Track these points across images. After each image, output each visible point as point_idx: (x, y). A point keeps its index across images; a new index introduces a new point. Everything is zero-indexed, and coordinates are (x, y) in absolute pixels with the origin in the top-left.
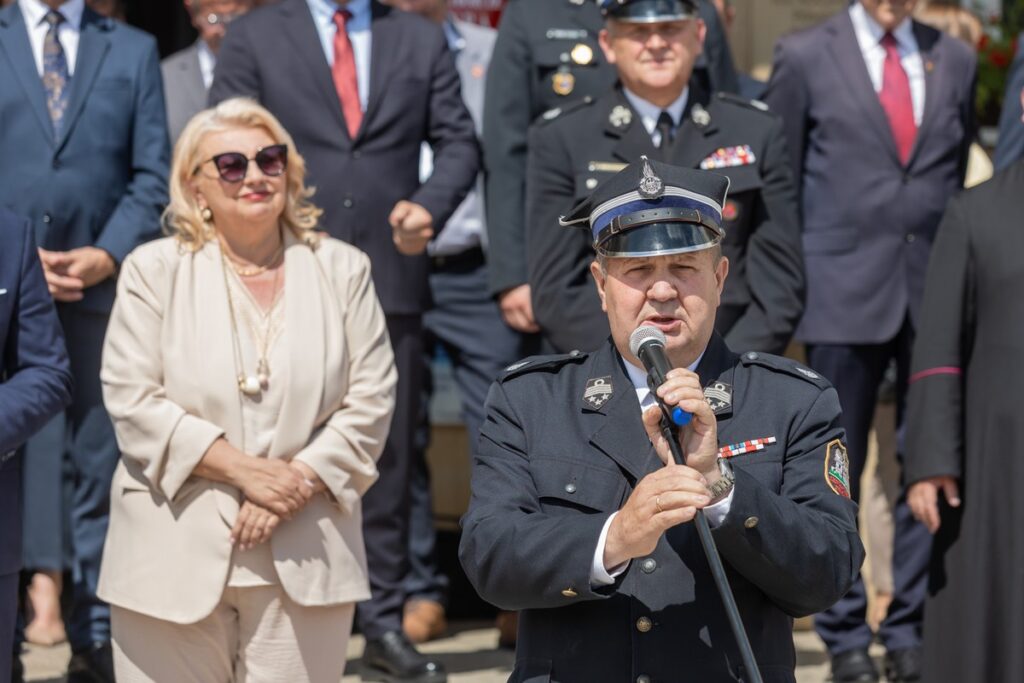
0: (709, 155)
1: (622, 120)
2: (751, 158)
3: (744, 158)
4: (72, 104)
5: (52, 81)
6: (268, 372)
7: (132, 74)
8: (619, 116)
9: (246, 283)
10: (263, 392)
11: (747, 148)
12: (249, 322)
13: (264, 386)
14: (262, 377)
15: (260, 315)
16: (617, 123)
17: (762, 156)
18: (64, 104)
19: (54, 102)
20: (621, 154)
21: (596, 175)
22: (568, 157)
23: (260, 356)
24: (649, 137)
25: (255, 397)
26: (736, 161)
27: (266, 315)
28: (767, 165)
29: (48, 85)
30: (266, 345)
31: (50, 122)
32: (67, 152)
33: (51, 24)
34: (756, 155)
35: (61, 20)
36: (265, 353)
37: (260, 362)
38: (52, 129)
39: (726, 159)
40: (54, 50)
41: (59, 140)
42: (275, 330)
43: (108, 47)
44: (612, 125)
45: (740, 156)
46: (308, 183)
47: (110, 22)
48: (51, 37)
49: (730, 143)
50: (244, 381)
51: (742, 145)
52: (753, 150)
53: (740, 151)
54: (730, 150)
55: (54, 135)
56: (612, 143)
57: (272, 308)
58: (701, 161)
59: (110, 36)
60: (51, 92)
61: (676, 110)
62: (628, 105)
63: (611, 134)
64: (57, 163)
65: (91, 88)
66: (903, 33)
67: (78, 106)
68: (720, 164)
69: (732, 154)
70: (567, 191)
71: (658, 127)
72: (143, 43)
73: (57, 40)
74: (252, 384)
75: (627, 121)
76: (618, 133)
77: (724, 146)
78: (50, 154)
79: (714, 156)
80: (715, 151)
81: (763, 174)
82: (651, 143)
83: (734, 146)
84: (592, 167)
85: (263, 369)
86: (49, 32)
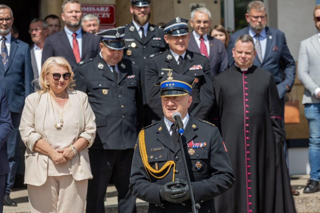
0: (191, 67)
1: (170, 58)
2: (201, 68)
3: (200, 67)
4: (9, 61)
5: (4, 55)
6: (63, 122)
7: (24, 54)
8: (169, 57)
9: (56, 101)
10: (61, 127)
11: (200, 65)
12: (58, 110)
13: (62, 126)
14: (61, 124)
15: (61, 109)
16: (169, 59)
17: (204, 68)
18: (7, 61)
19: (4, 60)
20: (170, 66)
21: (163, 71)
22: (157, 67)
23: (61, 118)
24: (177, 63)
25: (59, 129)
26: (198, 68)
27: (62, 108)
28: (205, 69)
29: (2, 56)
30: (62, 116)
31: (3, 65)
32: (8, 73)
33: (3, 40)
34: (202, 67)
35: (6, 39)
36: (62, 118)
37: (61, 120)
38: (4, 67)
39: (195, 68)
40: (4, 47)
41: (6, 70)
42: (64, 112)
43: (18, 47)
44: (167, 59)
45: (199, 67)
46: (74, 79)
47: (18, 41)
48: (3, 44)
49: (196, 64)
50: (56, 125)
51: (199, 64)
52: (202, 66)
53: (199, 66)
54: (196, 66)
55: (4, 69)
56: (167, 64)
57: (64, 106)
58: (189, 68)
59: (19, 45)
60: (3, 57)
61: (183, 56)
62: (171, 54)
63: (167, 61)
64: (5, 75)
65: (14, 57)
66: (205, 37)
67: (11, 61)
68: (194, 69)
69: (197, 67)
70: (156, 74)
71: (179, 60)
72: (26, 45)
73: (5, 44)
74: (59, 125)
75: (171, 58)
76: (169, 61)
77: (195, 65)
78: (4, 73)
79: (193, 67)
80: (193, 66)
81: (204, 71)
82: (177, 64)
83: (197, 65)
84: (162, 70)
85: (62, 122)
86: (2, 42)
